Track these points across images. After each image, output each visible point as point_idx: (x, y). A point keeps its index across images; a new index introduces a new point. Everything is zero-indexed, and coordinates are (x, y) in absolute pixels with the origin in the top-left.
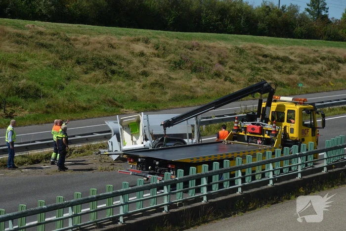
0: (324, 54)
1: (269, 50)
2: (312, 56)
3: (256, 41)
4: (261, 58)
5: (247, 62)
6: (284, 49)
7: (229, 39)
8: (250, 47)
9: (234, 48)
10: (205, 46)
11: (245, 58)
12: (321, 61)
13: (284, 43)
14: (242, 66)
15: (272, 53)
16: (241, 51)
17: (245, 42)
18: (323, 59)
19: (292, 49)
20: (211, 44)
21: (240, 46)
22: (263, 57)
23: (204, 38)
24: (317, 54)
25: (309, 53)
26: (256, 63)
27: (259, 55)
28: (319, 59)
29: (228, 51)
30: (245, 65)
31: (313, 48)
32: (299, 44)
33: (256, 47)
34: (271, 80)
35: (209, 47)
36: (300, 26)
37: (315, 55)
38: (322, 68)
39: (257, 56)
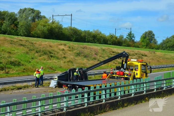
0: (136, 52)
1: (115, 50)
2: (132, 53)
3: (109, 47)
4: (112, 53)
5: (107, 54)
6: (120, 50)
7: (98, 46)
8: (107, 49)
9: (101, 49)
10: (89, 48)
11: (106, 53)
12: (135, 55)
13: (120, 48)
14: (104, 55)
15: (116, 51)
16: (104, 50)
17: (104, 47)
18: (136, 54)
19: (124, 50)
20: (91, 47)
21: (103, 48)
22: (113, 52)
23: (88, 45)
24: (133, 52)
25: (131, 52)
26: (110, 55)
27: (111, 52)
28: (134, 54)
29: (99, 50)
30: (106, 55)
31: (132, 50)
32: (126, 48)
33: (109, 49)
34: (116, 61)
35: (91, 48)
36: (125, 43)
37: (133, 53)
38: (136, 58)
39: (110, 52)
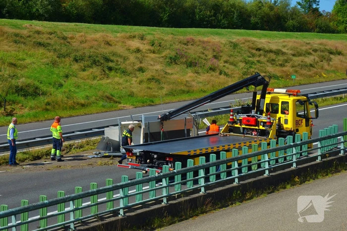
0: (316, 46)
1: (262, 43)
2: (304, 48)
3: (249, 35)
4: (254, 51)
5: (241, 56)
6: (276, 42)
7: (223, 34)
8: (243, 41)
9: (228, 43)
10: (200, 41)
11: (239, 52)
12: (313, 53)
13: (276, 37)
14: (236, 59)
15: (265, 46)
16: (235, 45)
17: (238, 36)
18: (315, 51)
19: (284, 42)
20: (206, 39)
21: (234, 40)
22: (257, 50)
23: (199, 34)
24: (309, 47)
25: (302, 46)
26: (250, 57)
27: (253, 49)
28: (311, 51)
29: (222, 46)
30: (239, 58)
31: (305, 40)
32: (291, 37)
33: (249, 41)
34: (265, 72)
35: (204, 42)
36: (292, 19)
37: (307, 48)
38: (314, 60)
39: (250, 50)
